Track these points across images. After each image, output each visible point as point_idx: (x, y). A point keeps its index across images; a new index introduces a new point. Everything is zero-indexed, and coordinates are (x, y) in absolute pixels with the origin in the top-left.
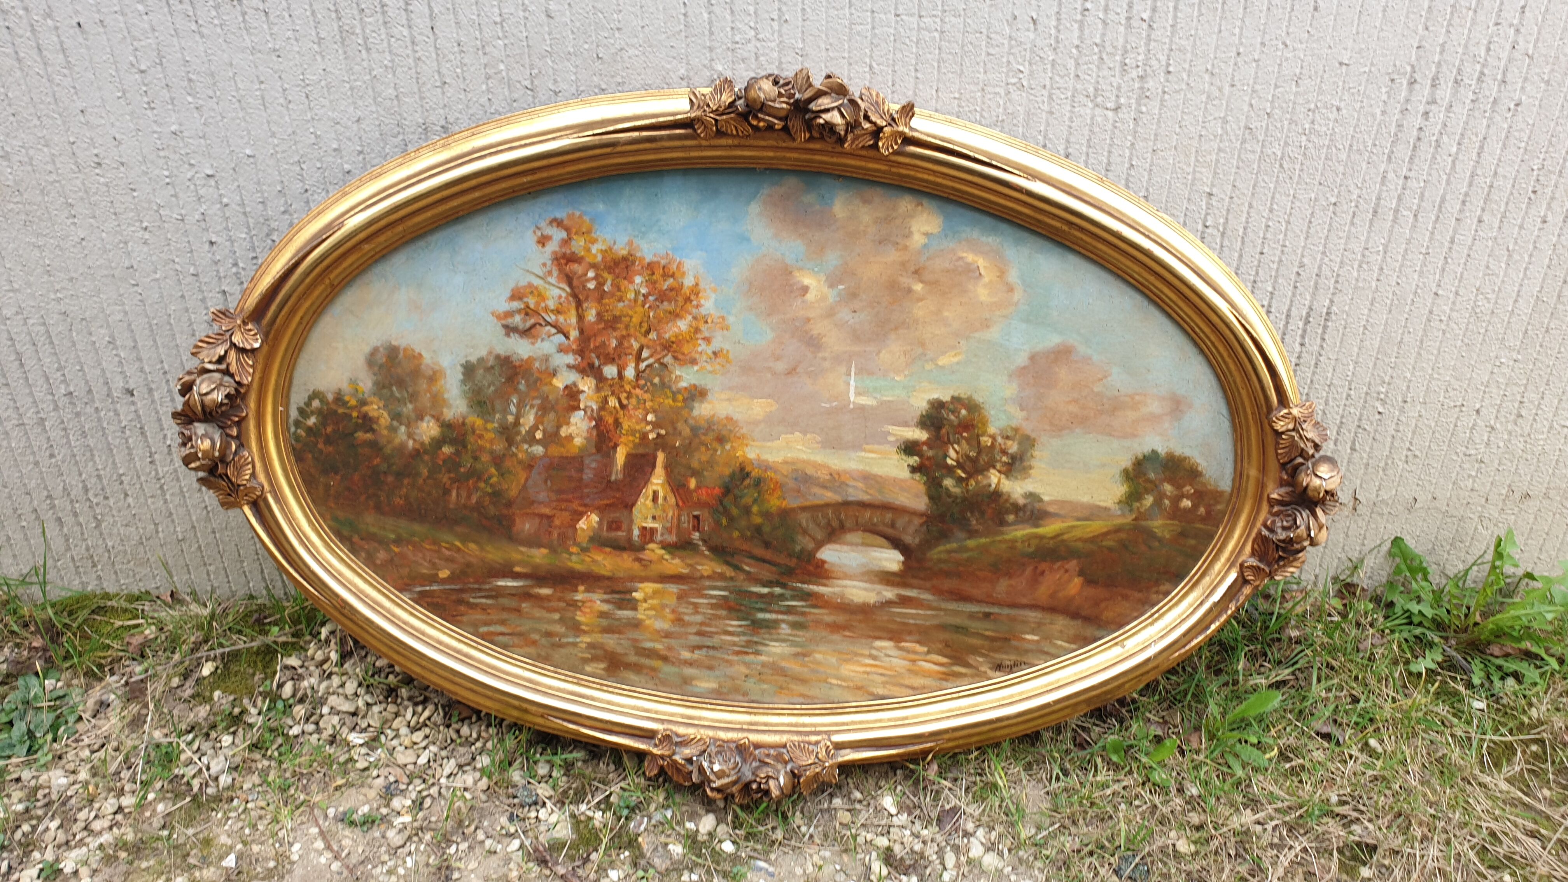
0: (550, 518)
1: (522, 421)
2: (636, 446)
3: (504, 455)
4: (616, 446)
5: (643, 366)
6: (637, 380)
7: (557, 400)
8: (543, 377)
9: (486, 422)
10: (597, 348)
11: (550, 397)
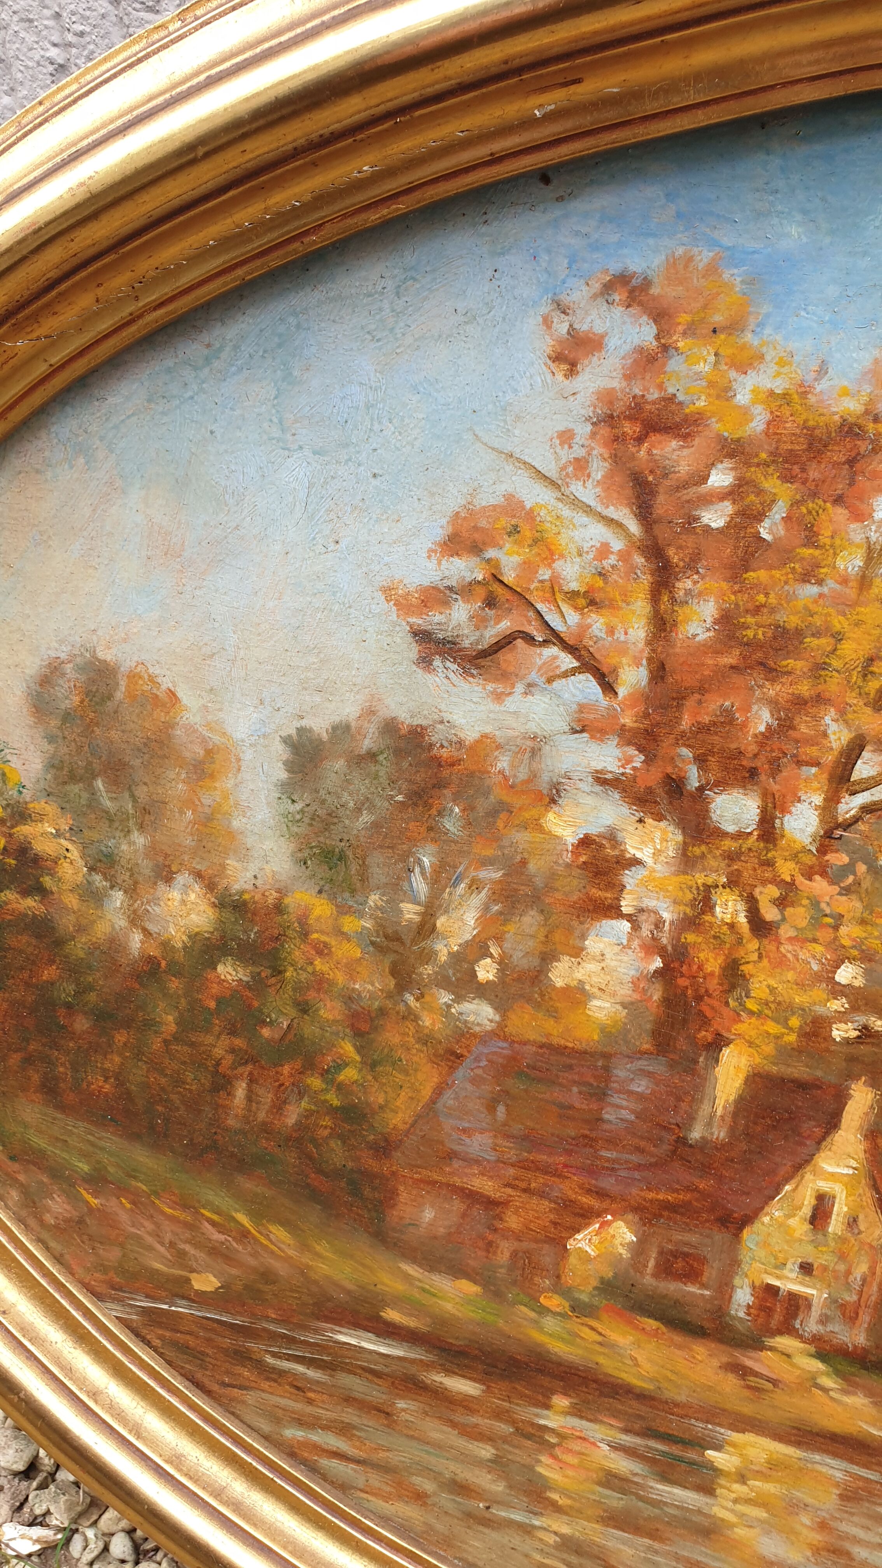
0: (490, 1203)
1: (441, 922)
2: (785, 1053)
3: (382, 1012)
4: (718, 1043)
5: (850, 806)
6: (823, 850)
7: (553, 875)
8: (517, 802)
9: (343, 910)
10: (703, 729)
11: (532, 867)
